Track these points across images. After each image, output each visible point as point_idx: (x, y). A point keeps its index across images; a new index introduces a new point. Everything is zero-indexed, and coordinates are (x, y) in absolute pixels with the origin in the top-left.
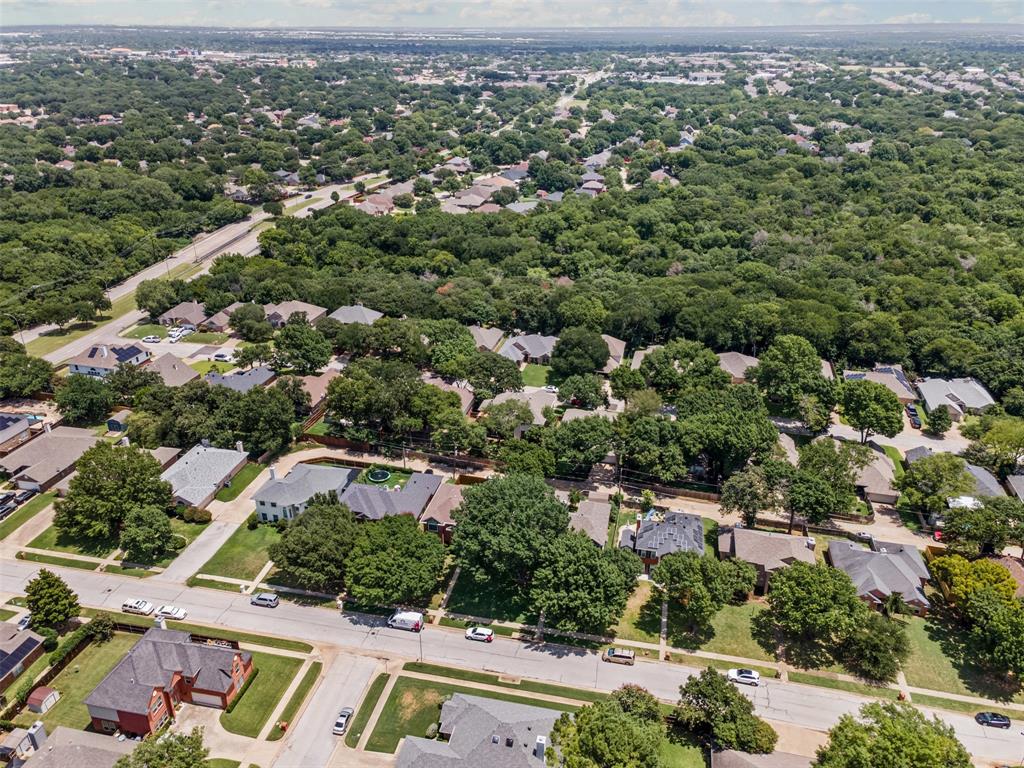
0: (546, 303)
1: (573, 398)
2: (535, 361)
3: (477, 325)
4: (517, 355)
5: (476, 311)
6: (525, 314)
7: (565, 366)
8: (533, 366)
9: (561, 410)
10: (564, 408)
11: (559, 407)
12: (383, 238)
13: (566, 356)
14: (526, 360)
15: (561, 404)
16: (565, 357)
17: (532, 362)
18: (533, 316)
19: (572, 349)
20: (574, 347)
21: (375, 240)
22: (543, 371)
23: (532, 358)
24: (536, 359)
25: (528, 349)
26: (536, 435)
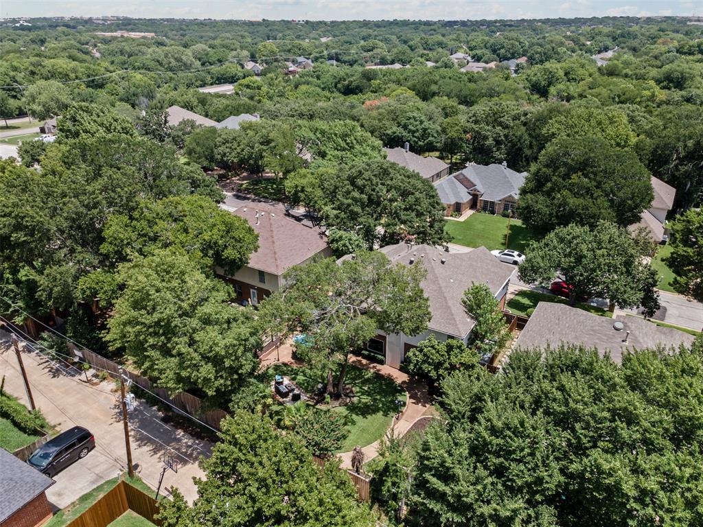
0: (525, 124)
1: (558, 277)
2: (489, 207)
3: (403, 147)
4: (456, 194)
5: (405, 127)
6: (486, 138)
7: (546, 210)
8: (486, 216)
9: (526, 301)
10: (535, 298)
11: (522, 294)
12: (346, 82)
13: (552, 189)
14: (473, 205)
15: (526, 287)
16: (548, 194)
17: (484, 209)
18: (498, 143)
19: (567, 176)
20: (572, 170)
21: (339, 86)
22: (502, 226)
23: (486, 202)
24: (493, 203)
25: (480, 187)
26: (438, 366)
